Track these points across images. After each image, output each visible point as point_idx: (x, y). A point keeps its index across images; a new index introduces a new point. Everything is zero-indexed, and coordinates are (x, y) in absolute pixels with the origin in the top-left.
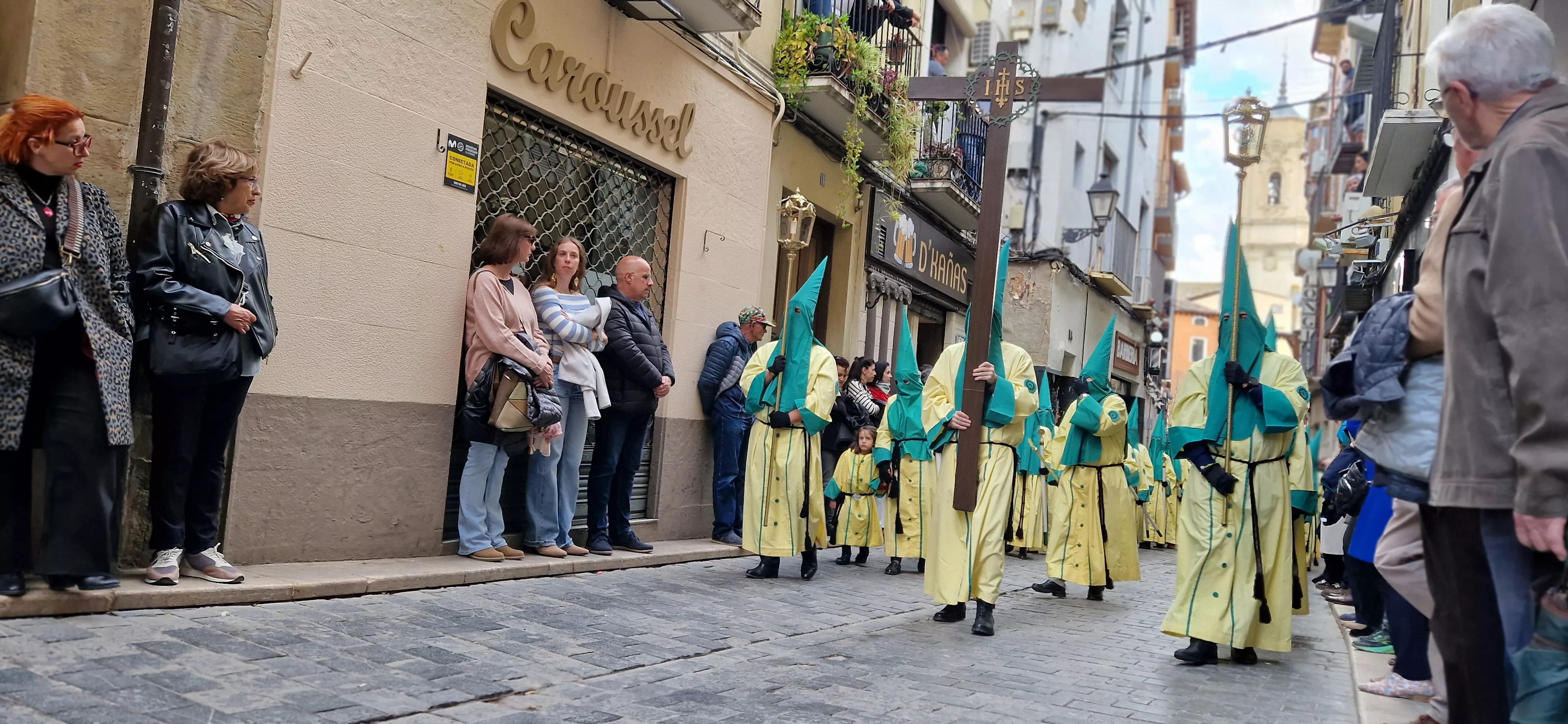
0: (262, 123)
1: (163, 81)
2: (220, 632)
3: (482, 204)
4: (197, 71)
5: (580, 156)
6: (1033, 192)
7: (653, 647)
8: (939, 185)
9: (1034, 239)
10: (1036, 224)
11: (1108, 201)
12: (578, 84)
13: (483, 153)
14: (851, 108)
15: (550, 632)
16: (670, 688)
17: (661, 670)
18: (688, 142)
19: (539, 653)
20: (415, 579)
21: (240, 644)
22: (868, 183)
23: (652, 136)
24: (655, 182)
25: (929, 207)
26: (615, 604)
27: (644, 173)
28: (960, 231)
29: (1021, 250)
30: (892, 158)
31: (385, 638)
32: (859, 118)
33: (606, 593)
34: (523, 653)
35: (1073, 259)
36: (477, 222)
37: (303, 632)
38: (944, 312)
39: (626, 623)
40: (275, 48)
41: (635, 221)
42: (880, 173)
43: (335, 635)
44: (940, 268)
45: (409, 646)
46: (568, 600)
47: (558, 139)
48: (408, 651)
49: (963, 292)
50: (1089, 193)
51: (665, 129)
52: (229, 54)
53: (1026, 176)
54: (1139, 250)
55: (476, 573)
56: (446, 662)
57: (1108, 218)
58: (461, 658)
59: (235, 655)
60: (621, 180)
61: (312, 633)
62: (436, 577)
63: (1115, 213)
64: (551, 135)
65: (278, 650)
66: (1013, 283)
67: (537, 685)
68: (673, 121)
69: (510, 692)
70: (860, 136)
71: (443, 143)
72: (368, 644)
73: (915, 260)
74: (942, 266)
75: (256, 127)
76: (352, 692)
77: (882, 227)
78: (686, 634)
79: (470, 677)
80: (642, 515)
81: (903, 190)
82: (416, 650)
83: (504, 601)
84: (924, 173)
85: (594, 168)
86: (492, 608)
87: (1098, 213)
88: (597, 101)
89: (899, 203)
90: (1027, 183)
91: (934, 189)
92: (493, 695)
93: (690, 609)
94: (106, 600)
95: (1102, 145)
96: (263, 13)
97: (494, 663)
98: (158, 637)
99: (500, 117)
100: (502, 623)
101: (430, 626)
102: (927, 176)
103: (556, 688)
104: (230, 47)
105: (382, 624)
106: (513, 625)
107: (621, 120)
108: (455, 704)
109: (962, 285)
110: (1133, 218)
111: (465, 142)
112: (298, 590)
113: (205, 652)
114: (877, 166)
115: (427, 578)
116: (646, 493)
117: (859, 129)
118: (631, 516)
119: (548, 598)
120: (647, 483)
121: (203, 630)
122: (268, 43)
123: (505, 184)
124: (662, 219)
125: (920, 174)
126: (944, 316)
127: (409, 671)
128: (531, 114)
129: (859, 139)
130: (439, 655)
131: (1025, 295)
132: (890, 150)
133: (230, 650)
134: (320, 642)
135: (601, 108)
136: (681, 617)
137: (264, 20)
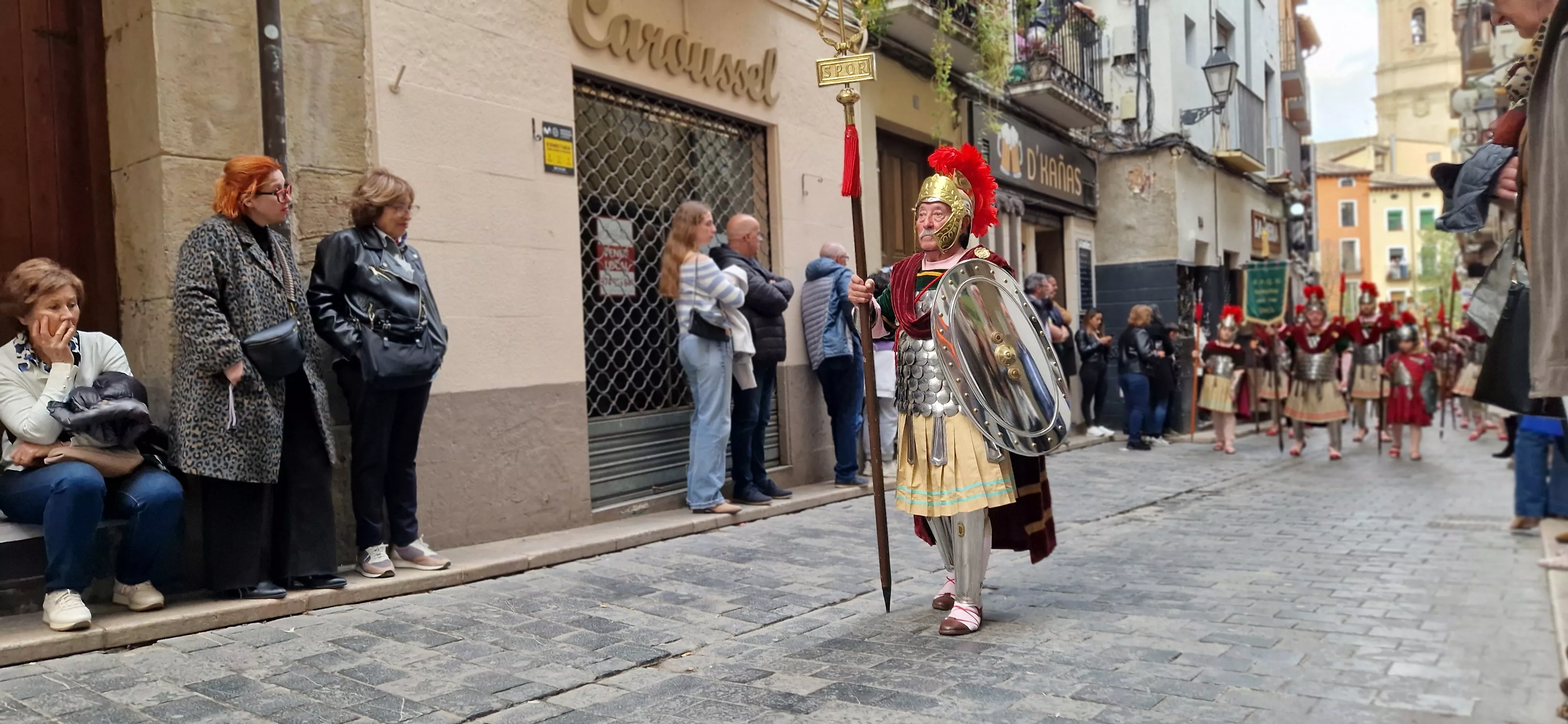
0: (371, 141)
1: (277, 117)
2: (403, 622)
3: (584, 185)
4: (306, 101)
5: (668, 120)
6: (1143, 78)
7: (800, 597)
8: (1039, 87)
9: (1150, 127)
10: (1149, 111)
11: (1226, 75)
12: (659, 51)
13: (577, 134)
14: (935, 24)
15: (700, 591)
16: (818, 638)
17: (809, 620)
18: (774, 88)
19: (690, 613)
20: (571, 551)
21: (422, 631)
22: (964, 97)
23: (738, 88)
24: (746, 134)
25: (1034, 112)
26: (759, 556)
27: (734, 126)
28: (1068, 130)
29: (1137, 141)
30: (986, 68)
31: (549, 612)
32: (946, 33)
33: (751, 545)
34: (676, 615)
35: (1195, 141)
36: (581, 202)
37: (475, 614)
38: (1061, 217)
39: (772, 574)
40: (371, 66)
41: (732, 176)
42: (976, 85)
43: (504, 614)
44: (1051, 173)
45: (572, 617)
46: (715, 556)
47: (647, 107)
48: (573, 623)
49: (1079, 193)
50: (1204, 69)
51: (749, 79)
52: (331, 81)
53: (1134, 62)
54: (1268, 120)
55: (626, 539)
56: (607, 631)
57: (1229, 92)
58: (618, 626)
59: (418, 643)
60: (713, 137)
61: (484, 614)
62: (589, 547)
63: (1236, 85)
64: (640, 105)
65: (455, 635)
66: (1132, 177)
67: (692, 647)
68: (757, 71)
69: (668, 655)
70: (949, 51)
71: (539, 131)
72: (535, 620)
73: (1023, 169)
74: (1053, 170)
75: (367, 145)
76: (525, 669)
77: (984, 140)
78: (830, 580)
79: (630, 644)
80: (777, 463)
81: (1002, 99)
82: (578, 621)
83: (654, 564)
84: (1023, 77)
85: (688, 129)
86: (644, 572)
87: (1216, 89)
88: (679, 63)
89: (998, 113)
90: (1136, 69)
91: (1034, 92)
92: (652, 660)
93: (833, 553)
94: (301, 602)
95: (1214, 14)
96: (357, 36)
97: (650, 628)
98: (350, 632)
99: (588, 96)
100: (654, 586)
101: (587, 596)
102: (1027, 80)
103: (711, 648)
104: (331, 73)
105: (546, 599)
106: (664, 587)
107: (705, 79)
108: (619, 672)
109: (1076, 187)
110: (1258, 88)
111: (559, 127)
112: (467, 574)
113: (391, 642)
114: (972, 79)
115: (582, 549)
116: (778, 442)
117: (946, 44)
118: (766, 465)
119: (696, 557)
120: (778, 431)
121: (388, 621)
122: (365, 63)
123: (603, 161)
124: (758, 169)
125: (1018, 78)
126: (1062, 222)
127: (574, 643)
128: (618, 88)
129: (948, 55)
130: (598, 624)
131: (1146, 187)
132: (983, 60)
133: (413, 639)
134: (491, 623)
135: (684, 70)
136: (824, 563)
137: (358, 42)
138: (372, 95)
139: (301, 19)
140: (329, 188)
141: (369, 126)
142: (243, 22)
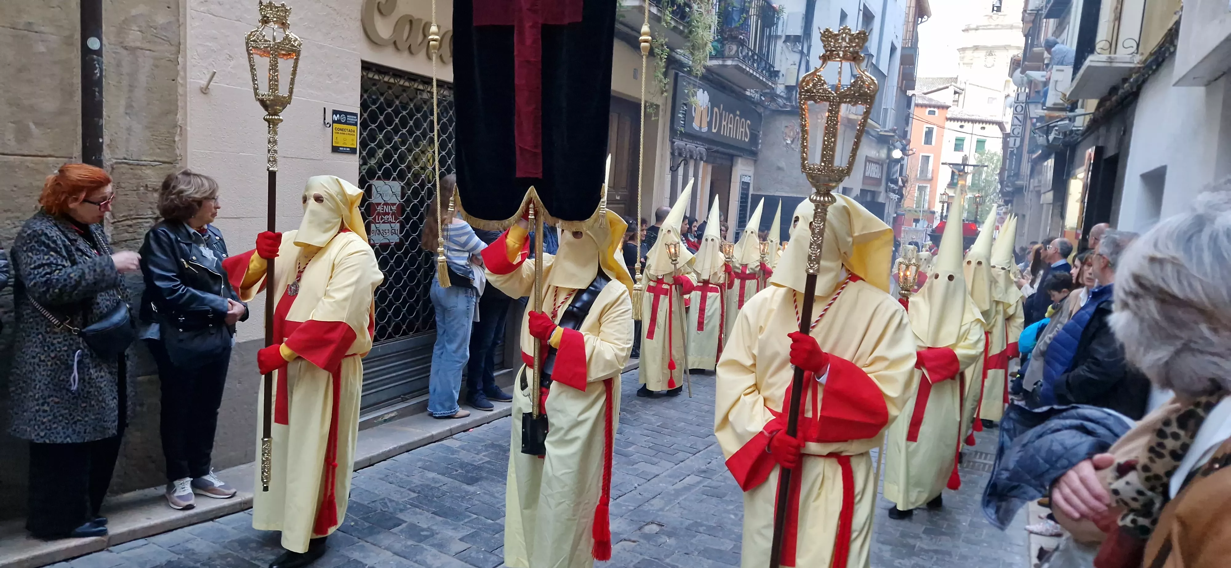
0: (181, 135)
1: (96, 119)
3: (363, 158)
4: (123, 102)
6: (804, 55)
8: (729, 62)
15: (437, 524)
22: (673, 69)
28: (745, 90)
36: (360, 172)
38: (732, 158)
39: (493, 501)
40: (185, 70)
42: (682, 58)
46: (449, 476)
52: (147, 83)
53: (799, 42)
64: (415, 85)
66: (787, 130)
71: (329, 120)
74: (731, 124)
75: (177, 139)
77: (683, 104)
83: (400, 485)
84: (718, 52)
86: (392, 496)
89: (697, 82)
91: (726, 66)
95: (862, 7)
96: (173, 43)
99: (373, 80)
102: (721, 55)
104: (148, 76)
106: (409, 518)
110: (884, 63)
111: (346, 114)
122: (179, 67)
123: (381, 137)
125: (715, 53)
126: (732, 162)
128: (398, 74)
131: (796, 140)
137: (173, 49)
138: (185, 95)
139: (122, 29)
140: (141, 177)
141: (179, 123)
142: (67, 33)
